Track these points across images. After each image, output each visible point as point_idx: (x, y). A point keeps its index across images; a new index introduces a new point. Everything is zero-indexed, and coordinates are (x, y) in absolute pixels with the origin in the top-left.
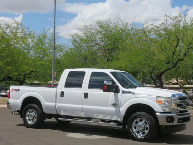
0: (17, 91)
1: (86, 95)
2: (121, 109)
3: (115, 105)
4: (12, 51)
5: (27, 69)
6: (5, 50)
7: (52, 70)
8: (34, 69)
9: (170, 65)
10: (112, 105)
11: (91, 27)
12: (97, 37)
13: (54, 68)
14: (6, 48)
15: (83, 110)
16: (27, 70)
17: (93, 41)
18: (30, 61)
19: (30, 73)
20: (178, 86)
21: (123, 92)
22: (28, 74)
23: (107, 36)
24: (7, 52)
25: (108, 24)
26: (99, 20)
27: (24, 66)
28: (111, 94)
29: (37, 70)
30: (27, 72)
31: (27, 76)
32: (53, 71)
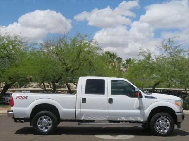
0: (24, 98)
1: (110, 101)
2: (146, 111)
3: (140, 108)
10: (137, 108)
15: (107, 114)
21: (146, 97)
28: (135, 99)
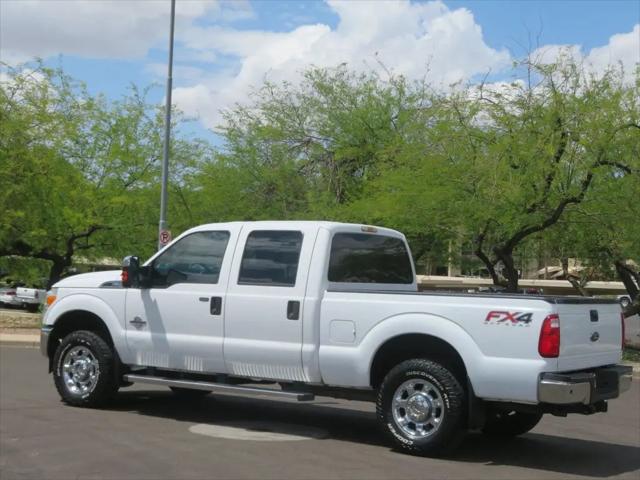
4: (30, 161)
5: (77, 220)
6: (9, 157)
7: (158, 225)
8: (99, 221)
9: (537, 218)
11: (289, 89)
12: (308, 119)
13: (165, 219)
14: (12, 149)
16: (79, 223)
17: (296, 132)
18: (88, 195)
19: (87, 232)
20: (566, 284)
22: (83, 236)
23: (340, 119)
24: (12, 164)
25: (344, 78)
26: (312, 65)
27: (67, 211)
29: (111, 225)
30: (79, 230)
31: (81, 241)
32: (160, 228)
